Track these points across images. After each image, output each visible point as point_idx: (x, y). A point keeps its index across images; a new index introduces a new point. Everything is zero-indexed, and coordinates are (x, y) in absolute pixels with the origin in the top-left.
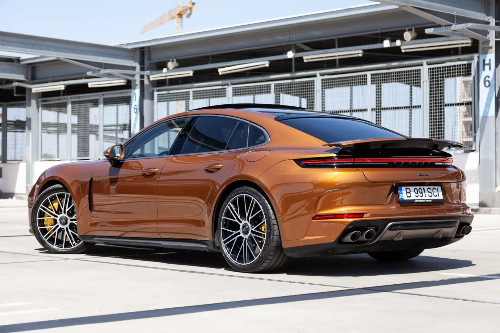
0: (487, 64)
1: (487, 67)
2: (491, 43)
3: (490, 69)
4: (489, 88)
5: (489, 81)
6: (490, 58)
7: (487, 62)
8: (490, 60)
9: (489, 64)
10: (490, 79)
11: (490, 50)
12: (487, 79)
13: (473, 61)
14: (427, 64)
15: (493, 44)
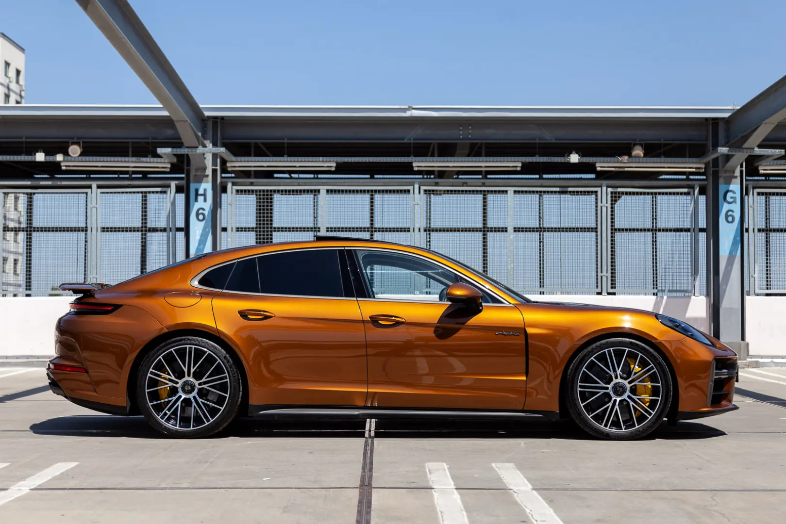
0: (201, 195)
1: (201, 198)
2: (207, 171)
3: (205, 200)
4: (204, 222)
5: (203, 214)
6: (205, 188)
7: (201, 191)
8: (205, 190)
9: (204, 195)
10: (206, 213)
11: (205, 179)
12: (201, 211)
13: (170, 188)
14: (99, 187)
15: (209, 172)
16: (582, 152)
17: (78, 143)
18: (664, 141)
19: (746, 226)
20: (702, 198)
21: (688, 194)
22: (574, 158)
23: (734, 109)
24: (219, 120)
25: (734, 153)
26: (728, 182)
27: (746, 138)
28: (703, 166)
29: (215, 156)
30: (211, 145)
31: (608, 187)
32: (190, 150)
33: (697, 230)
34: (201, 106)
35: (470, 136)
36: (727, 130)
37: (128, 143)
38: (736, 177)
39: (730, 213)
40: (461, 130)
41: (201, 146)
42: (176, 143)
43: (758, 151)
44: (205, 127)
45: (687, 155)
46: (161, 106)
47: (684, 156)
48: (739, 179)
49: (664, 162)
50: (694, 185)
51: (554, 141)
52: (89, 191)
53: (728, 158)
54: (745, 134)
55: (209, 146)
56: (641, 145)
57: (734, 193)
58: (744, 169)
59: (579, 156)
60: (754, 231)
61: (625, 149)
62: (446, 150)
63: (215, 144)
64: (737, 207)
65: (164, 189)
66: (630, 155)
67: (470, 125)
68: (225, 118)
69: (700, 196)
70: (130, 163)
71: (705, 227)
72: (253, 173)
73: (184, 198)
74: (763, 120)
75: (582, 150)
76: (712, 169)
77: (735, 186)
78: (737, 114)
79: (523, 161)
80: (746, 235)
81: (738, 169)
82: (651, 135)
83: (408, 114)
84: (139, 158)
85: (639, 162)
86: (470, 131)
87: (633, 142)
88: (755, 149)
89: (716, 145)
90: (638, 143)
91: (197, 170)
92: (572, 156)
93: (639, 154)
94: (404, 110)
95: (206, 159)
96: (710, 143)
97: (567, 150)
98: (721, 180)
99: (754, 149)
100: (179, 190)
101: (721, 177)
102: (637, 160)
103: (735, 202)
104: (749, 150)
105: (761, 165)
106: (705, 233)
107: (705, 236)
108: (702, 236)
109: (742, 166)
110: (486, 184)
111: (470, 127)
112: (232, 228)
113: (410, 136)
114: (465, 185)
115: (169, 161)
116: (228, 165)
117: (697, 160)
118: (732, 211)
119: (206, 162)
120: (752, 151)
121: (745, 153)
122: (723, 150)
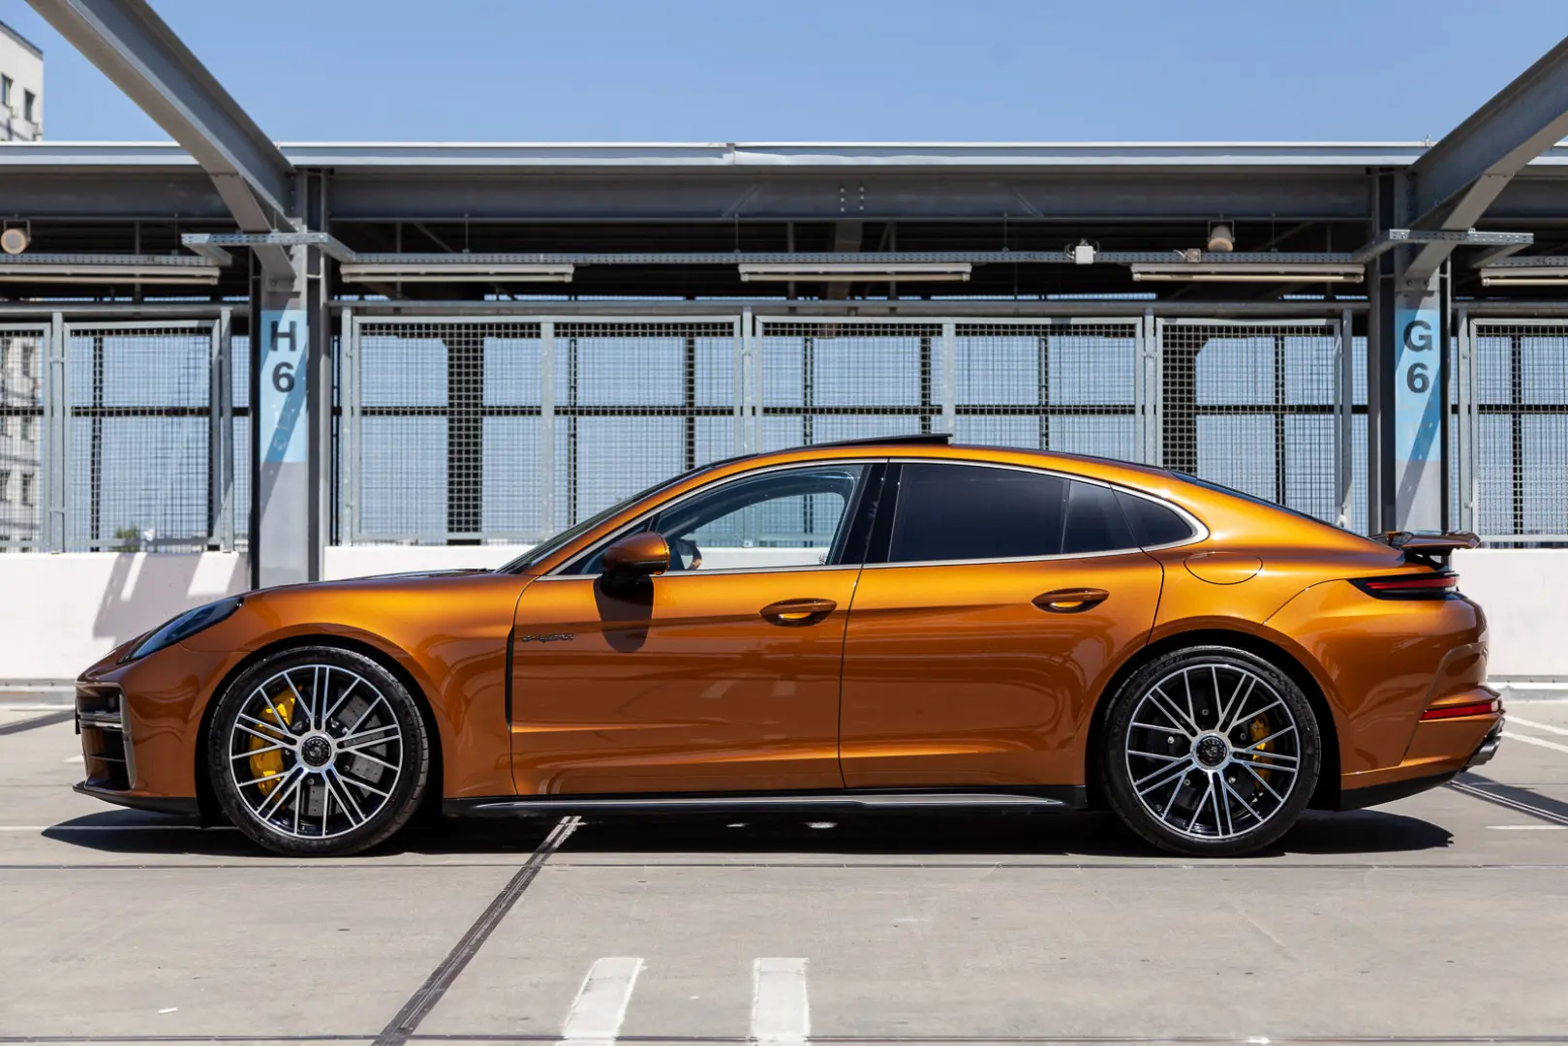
0: (284, 335)
1: (283, 343)
2: (296, 282)
3: (293, 347)
4: (288, 393)
5: (288, 376)
6: (293, 320)
7: (283, 328)
8: (293, 325)
9: (291, 335)
10: (295, 373)
11: (292, 301)
12: (284, 370)
13: (218, 321)
14: (67, 319)
15: (301, 285)
16: (1101, 243)
17: (21, 226)
18: (1278, 215)
19: (1452, 400)
20: (1359, 342)
21: (1327, 331)
22: (1085, 254)
23: (1426, 147)
24: (322, 175)
25: (1423, 241)
26: (1415, 305)
27: (1450, 207)
28: (1361, 270)
29: (313, 251)
30: (305, 227)
31: (1156, 316)
32: (252, 237)
33: (1348, 409)
34: (278, 144)
35: (862, 208)
36: (1413, 192)
37: (131, 225)
38: (1431, 293)
39: (1418, 371)
40: (842, 195)
41: (276, 230)
42: (223, 224)
43: (1475, 237)
44: (293, 190)
45: (1329, 247)
46: (176, 144)
47: (1322, 249)
48: (1437, 297)
49: (1277, 263)
50: (1342, 310)
51: (1042, 218)
52: (45, 326)
53: (1413, 251)
54: (1445, 200)
55: (301, 230)
56: (1228, 225)
57: (1427, 327)
58: (1448, 276)
59: (1095, 249)
60: (1470, 412)
61: (1193, 235)
62: (816, 238)
63: (313, 226)
64: (1432, 359)
65: (206, 324)
66: (1204, 247)
67: (861, 185)
68: (337, 171)
69: (1354, 338)
70: (135, 268)
71: (1366, 403)
72: (399, 288)
73: (248, 345)
74: (1484, 169)
75: (1103, 236)
76: (1380, 277)
77: (1429, 314)
78: (1432, 157)
79: (976, 260)
80: (1452, 419)
81: (1436, 276)
82: (1252, 205)
83: (727, 160)
84: (151, 256)
85: (1224, 262)
86: (862, 197)
87: (1210, 220)
88: (1469, 232)
89: (1388, 223)
90: (1221, 220)
91: (275, 281)
92: (1079, 249)
93: (1221, 243)
94: (718, 152)
95: (295, 258)
96: (1376, 220)
97: (1069, 236)
98: (1399, 300)
99: (1466, 231)
100: (238, 326)
101: (1400, 293)
102: (1220, 256)
103: (1428, 346)
104: (1456, 235)
105: (1486, 267)
106: (1366, 416)
107: (1367, 422)
108: (1360, 422)
109: (1443, 270)
110: (899, 311)
111: (862, 189)
112: (352, 408)
113: (733, 208)
114: (853, 312)
115: (216, 264)
116: (343, 270)
117: (1348, 256)
118: (1423, 366)
119: (294, 264)
120: (1462, 237)
121: (1449, 241)
122: (1400, 234)
